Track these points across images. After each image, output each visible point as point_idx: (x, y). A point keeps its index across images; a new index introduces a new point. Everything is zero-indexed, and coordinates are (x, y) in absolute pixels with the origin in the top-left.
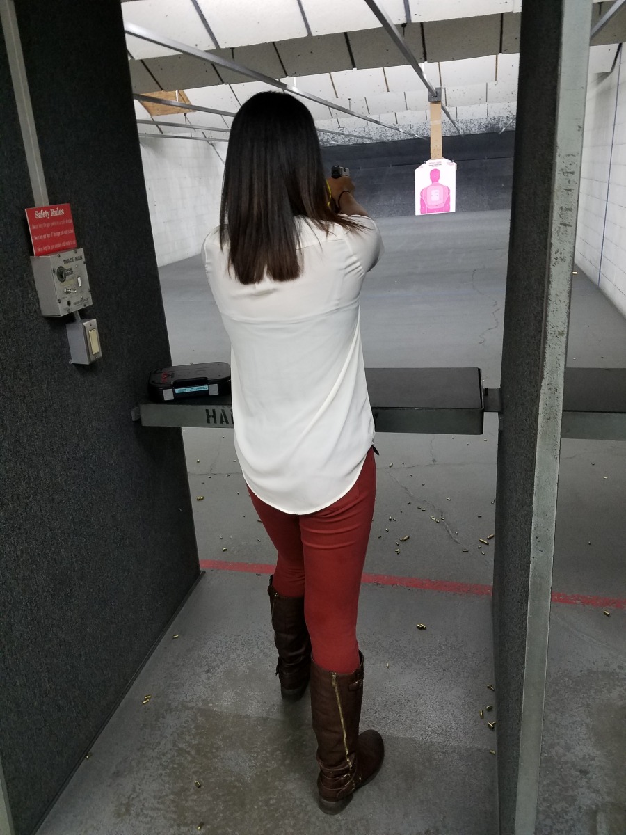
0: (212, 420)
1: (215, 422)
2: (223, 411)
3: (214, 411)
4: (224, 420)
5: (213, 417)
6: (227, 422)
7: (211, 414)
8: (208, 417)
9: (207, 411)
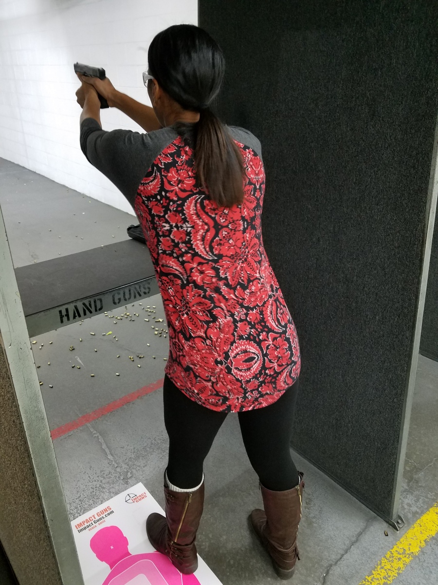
0: (65, 319)
1: (68, 319)
2: (76, 307)
3: (67, 310)
4: (77, 315)
5: (66, 315)
6: (80, 316)
7: (64, 313)
8: (62, 317)
9: (60, 312)
